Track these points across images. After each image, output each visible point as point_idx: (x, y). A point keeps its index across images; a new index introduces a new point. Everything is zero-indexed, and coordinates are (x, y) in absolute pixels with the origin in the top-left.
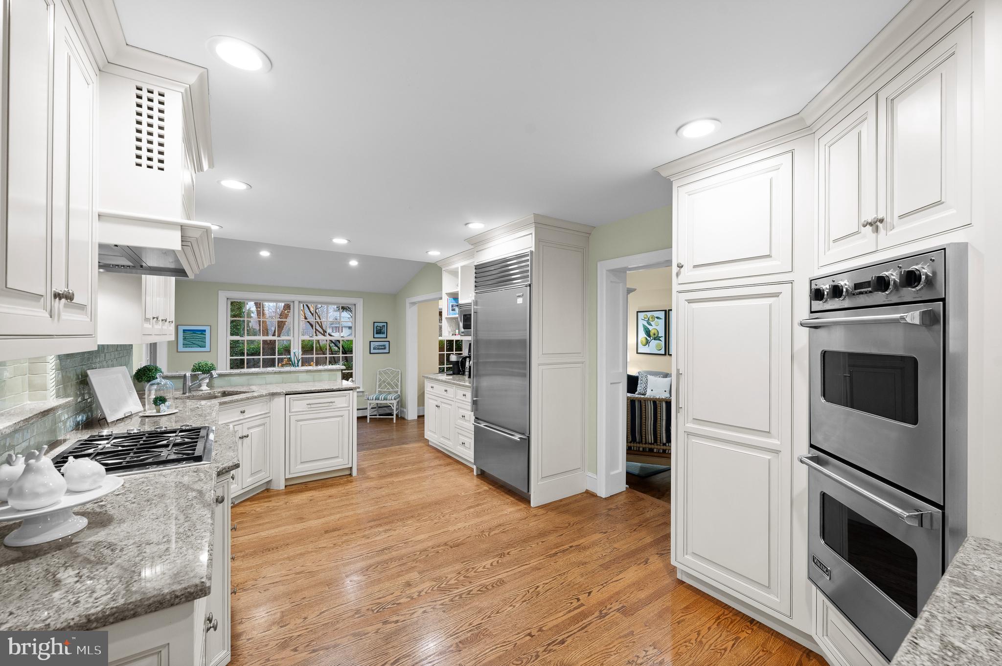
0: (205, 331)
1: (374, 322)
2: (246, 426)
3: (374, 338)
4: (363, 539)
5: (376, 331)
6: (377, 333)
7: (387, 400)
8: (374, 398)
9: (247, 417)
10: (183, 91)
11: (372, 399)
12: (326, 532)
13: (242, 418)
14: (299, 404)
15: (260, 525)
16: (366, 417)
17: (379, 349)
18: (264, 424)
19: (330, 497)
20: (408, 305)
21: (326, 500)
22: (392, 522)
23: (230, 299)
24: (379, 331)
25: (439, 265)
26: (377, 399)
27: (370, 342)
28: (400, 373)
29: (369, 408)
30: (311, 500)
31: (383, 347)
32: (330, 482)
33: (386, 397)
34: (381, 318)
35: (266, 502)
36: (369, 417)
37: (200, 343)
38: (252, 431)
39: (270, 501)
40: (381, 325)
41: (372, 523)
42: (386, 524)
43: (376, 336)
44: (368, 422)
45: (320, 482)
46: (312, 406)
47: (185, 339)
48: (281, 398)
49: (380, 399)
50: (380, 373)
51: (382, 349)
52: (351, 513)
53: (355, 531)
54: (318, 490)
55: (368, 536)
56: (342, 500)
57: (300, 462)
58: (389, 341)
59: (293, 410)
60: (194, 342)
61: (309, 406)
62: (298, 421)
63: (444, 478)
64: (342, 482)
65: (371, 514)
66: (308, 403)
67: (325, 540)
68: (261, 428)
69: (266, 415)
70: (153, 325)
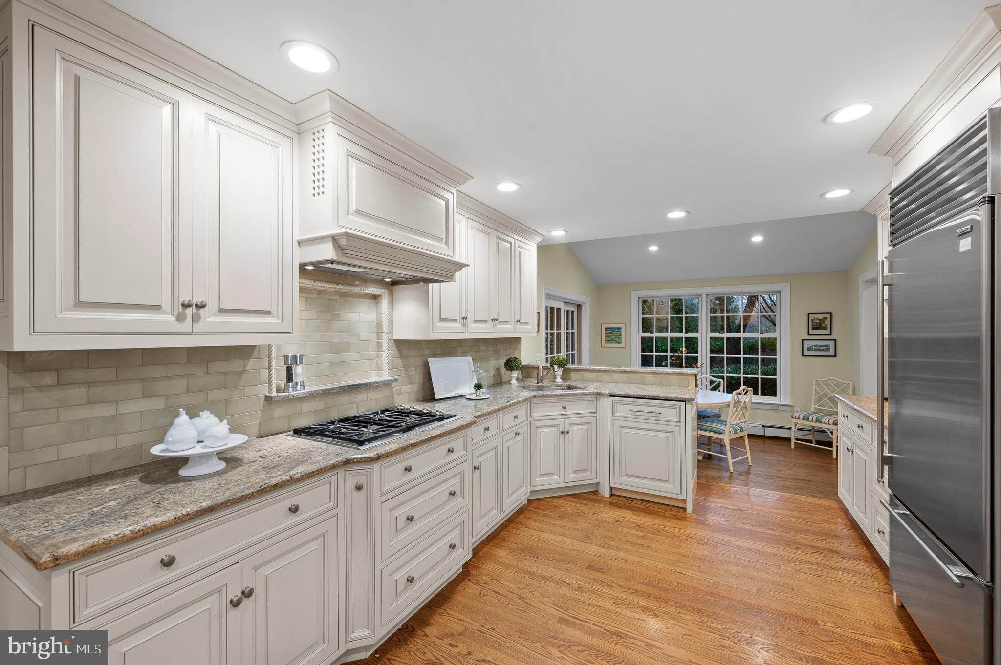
0: (620, 328)
1: (809, 314)
2: (567, 422)
3: (809, 335)
4: (611, 601)
5: (813, 325)
6: (813, 329)
7: (821, 422)
8: (801, 417)
9: (569, 412)
10: (330, 119)
11: (797, 417)
12: (590, 567)
13: (564, 413)
14: (624, 409)
15: (554, 525)
16: (789, 440)
17: (816, 350)
18: (589, 423)
19: (638, 526)
20: (861, 285)
21: (630, 528)
22: (665, 601)
23: (642, 298)
24: (818, 326)
25: (870, 211)
26: (806, 418)
27: (803, 340)
28: (851, 386)
29: (793, 429)
30: (617, 521)
31: (824, 348)
32: (656, 508)
33: (820, 418)
34: (821, 306)
35: (582, 504)
36: (793, 441)
37: (617, 340)
38: (575, 428)
39: (585, 505)
40: (820, 317)
41: (642, 588)
42: (656, 598)
43: (812, 332)
44: (793, 447)
45: (646, 504)
46: (637, 413)
47: (606, 336)
48: (605, 399)
49: (810, 419)
50: (818, 384)
51: (823, 350)
52: (636, 559)
53: (614, 585)
54: (635, 512)
55: (619, 601)
56: (644, 538)
57: (624, 474)
58: (835, 340)
59: (617, 414)
60: (613, 338)
61: (633, 413)
62: (622, 427)
63: (819, 576)
64: (667, 515)
65: (654, 573)
66: (632, 409)
67: (578, 577)
68: (584, 427)
69: (592, 414)
70: (464, 325)
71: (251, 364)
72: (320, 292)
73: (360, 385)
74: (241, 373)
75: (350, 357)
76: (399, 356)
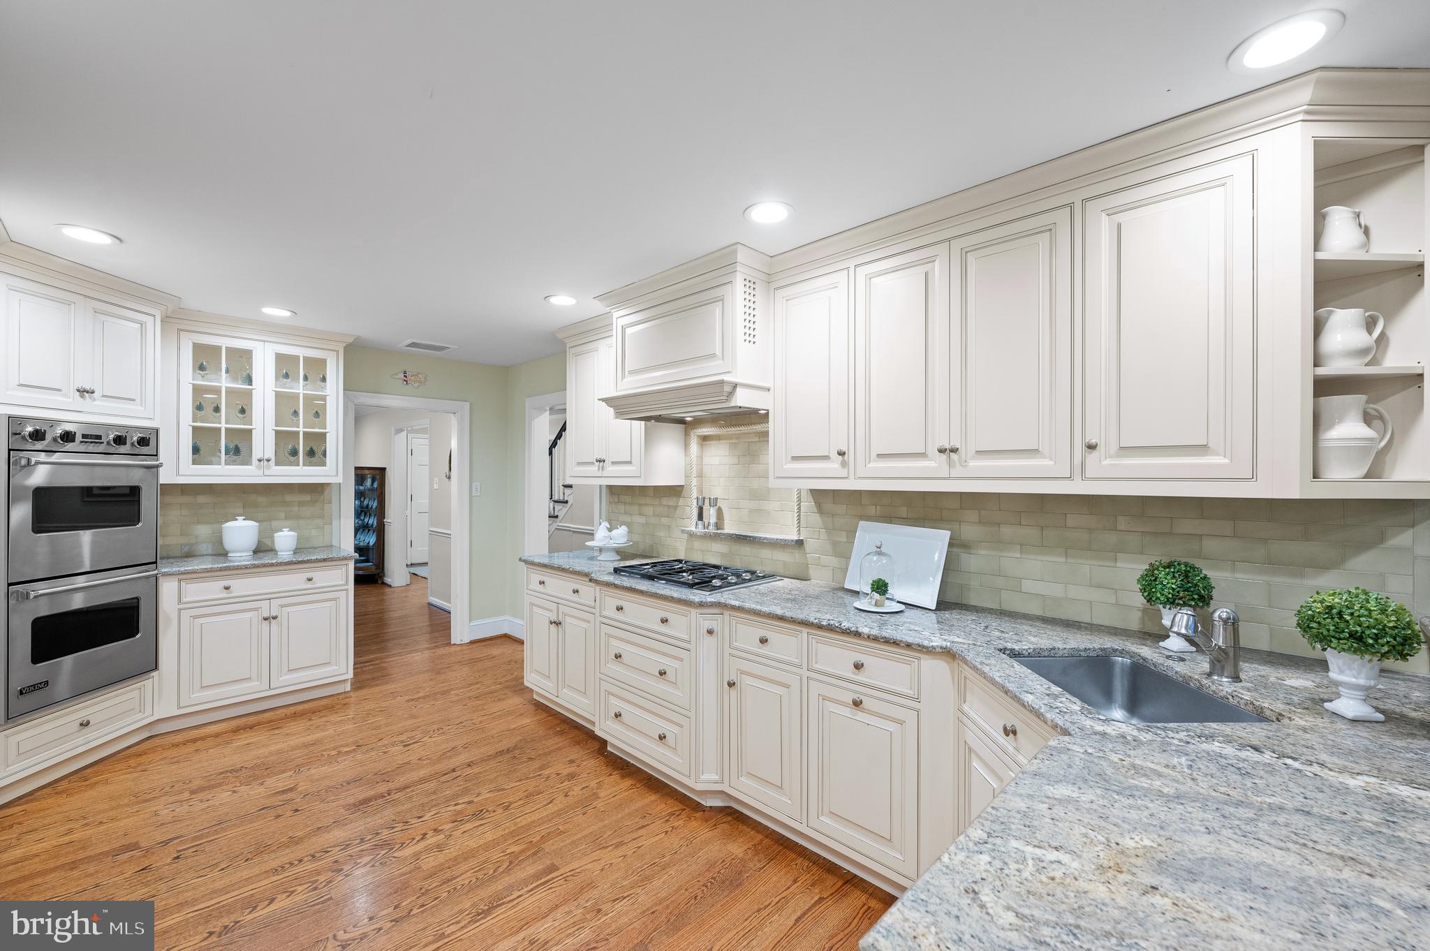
70: (844, 464)
71: (681, 501)
72: (738, 436)
73: (747, 536)
74: (676, 507)
75: (772, 506)
76: (816, 510)
